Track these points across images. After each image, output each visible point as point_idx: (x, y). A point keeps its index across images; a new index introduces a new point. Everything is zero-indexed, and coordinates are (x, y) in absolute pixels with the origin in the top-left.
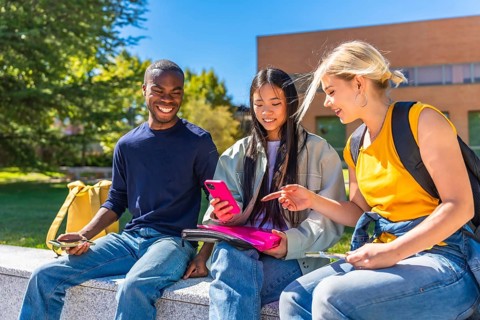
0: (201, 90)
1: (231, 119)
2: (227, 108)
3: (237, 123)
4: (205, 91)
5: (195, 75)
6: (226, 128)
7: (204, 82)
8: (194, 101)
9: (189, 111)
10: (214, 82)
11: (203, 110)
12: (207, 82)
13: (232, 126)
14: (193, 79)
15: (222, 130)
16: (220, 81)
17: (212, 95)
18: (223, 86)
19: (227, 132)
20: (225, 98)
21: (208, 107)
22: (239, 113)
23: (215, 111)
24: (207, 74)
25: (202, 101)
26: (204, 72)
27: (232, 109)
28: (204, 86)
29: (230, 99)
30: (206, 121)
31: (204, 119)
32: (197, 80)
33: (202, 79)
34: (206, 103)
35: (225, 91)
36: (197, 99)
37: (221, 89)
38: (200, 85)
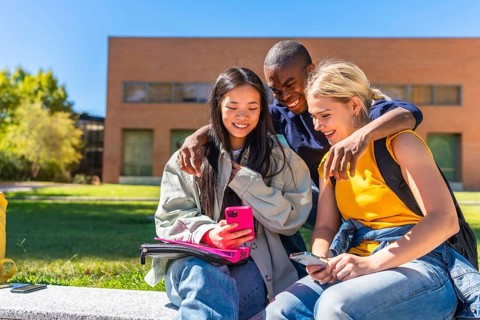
0: (36, 92)
1: (72, 127)
2: (68, 115)
3: (79, 133)
4: (40, 93)
5: (29, 75)
6: (66, 137)
7: (40, 83)
8: (28, 105)
9: (22, 116)
10: (53, 85)
11: (39, 116)
12: (44, 83)
13: (73, 136)
14: (27, 79)
15: (61, 139)
16: (59, 84)
17: (50, 99)
18: (63, 89)
19: (67, 142)
20: (66, 104)
21: (45, 112)
22: (81, 122)
23: (54, 117)
24: (44, 75)
25: (38, 105)
26: (41, 72)
27: (73, 116)
28: (40, 88)
29: (71, 104)
30: (43, 128)
31: (40, 126)
32: (32, 80)
33: (38, 80)
34: (42, 108)
35: (66, 96)
36: (32, 102)
37: (62, 93)
38: (36, 87)
